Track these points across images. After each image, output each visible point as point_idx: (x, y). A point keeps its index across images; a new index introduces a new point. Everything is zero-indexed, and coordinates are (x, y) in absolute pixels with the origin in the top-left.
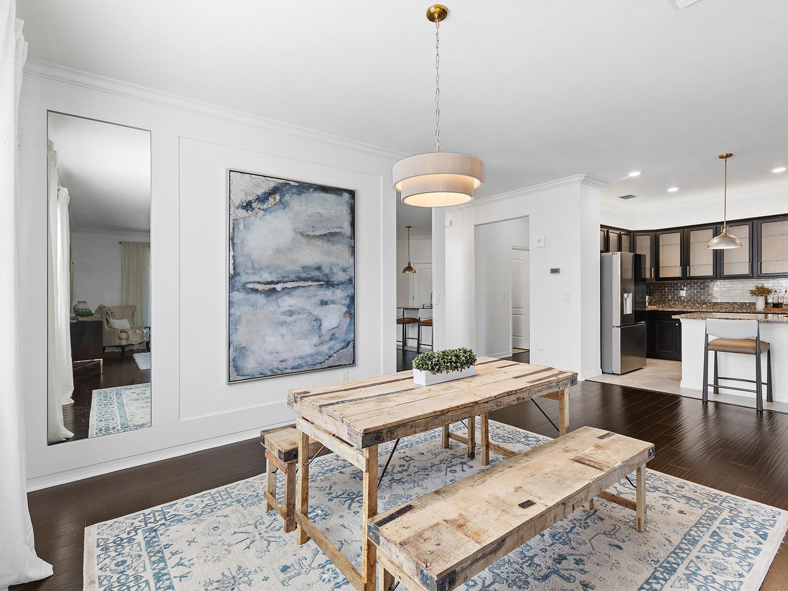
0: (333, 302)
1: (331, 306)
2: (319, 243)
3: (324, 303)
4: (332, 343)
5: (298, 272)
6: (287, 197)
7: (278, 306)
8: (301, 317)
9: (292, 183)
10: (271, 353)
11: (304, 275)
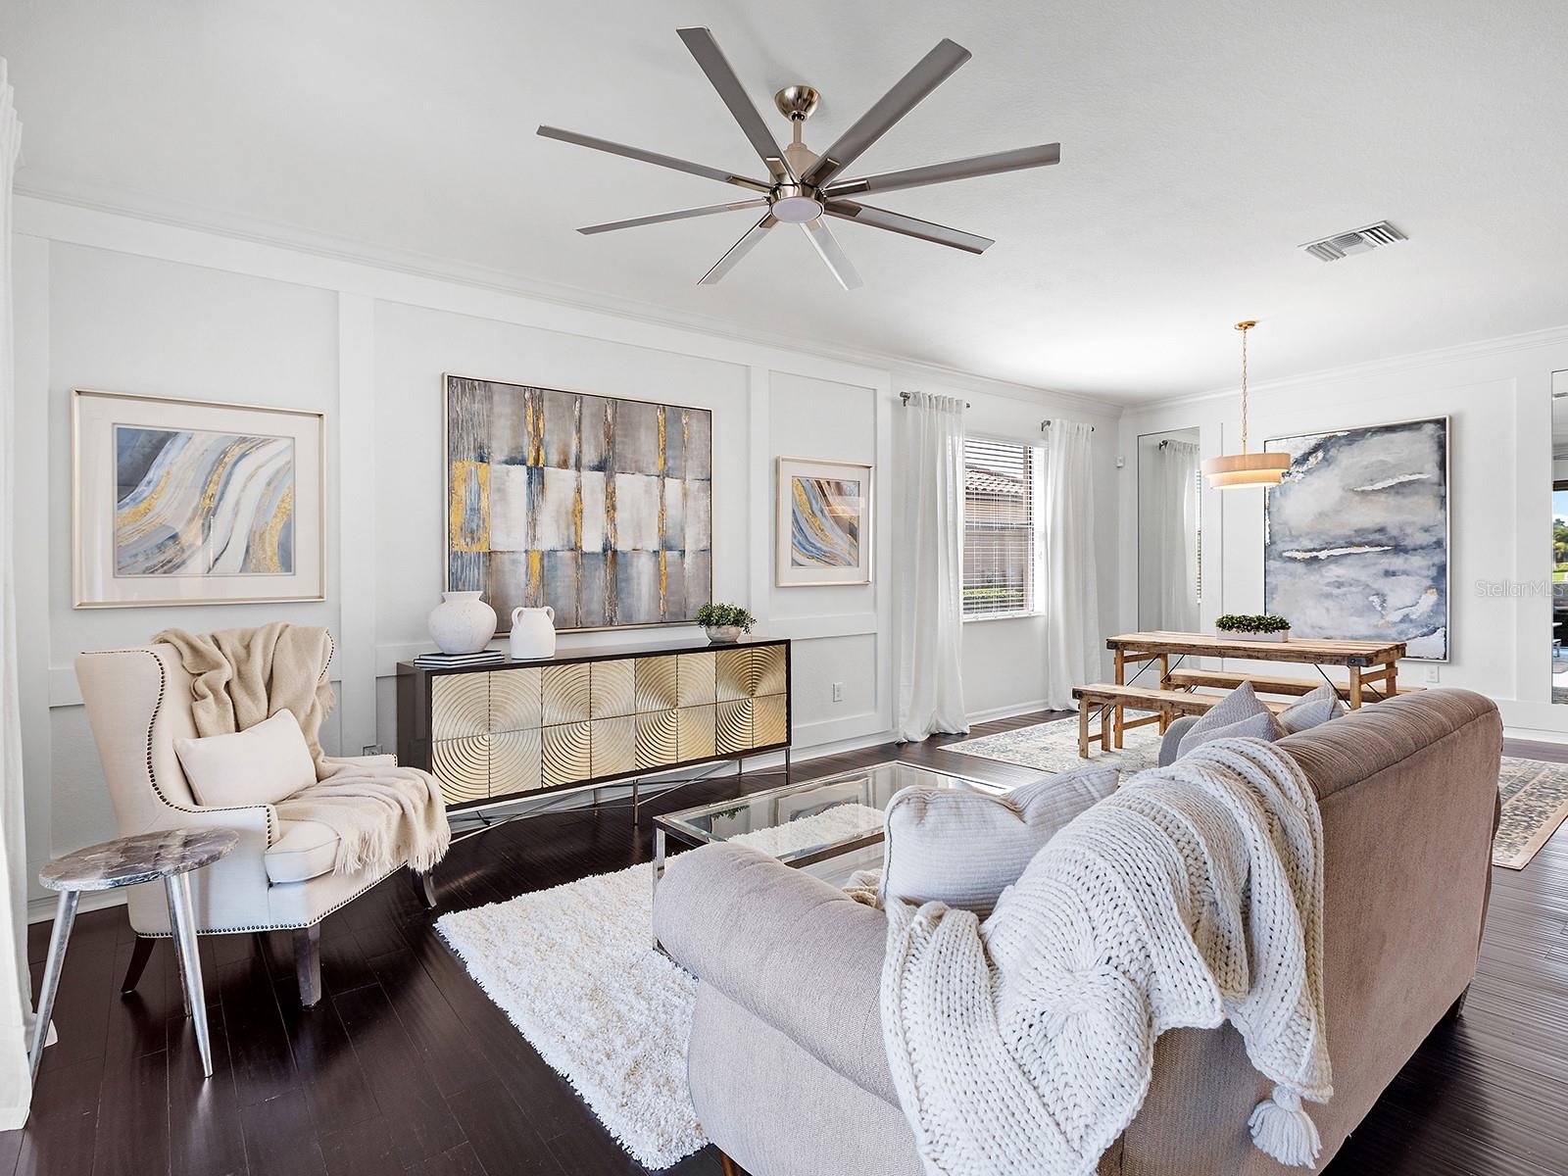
0: (1406, 573)
1: (1403, 578)
2: (1383, 497)
3: (1388, 574)
4: (1404, 626)
5: (1350, 537)
6: (1333, 452)
7: (1322, 576)
8: (1353, 589)
9: (1339, 434)
10: (1313, 627)
11: (1358, 540)
